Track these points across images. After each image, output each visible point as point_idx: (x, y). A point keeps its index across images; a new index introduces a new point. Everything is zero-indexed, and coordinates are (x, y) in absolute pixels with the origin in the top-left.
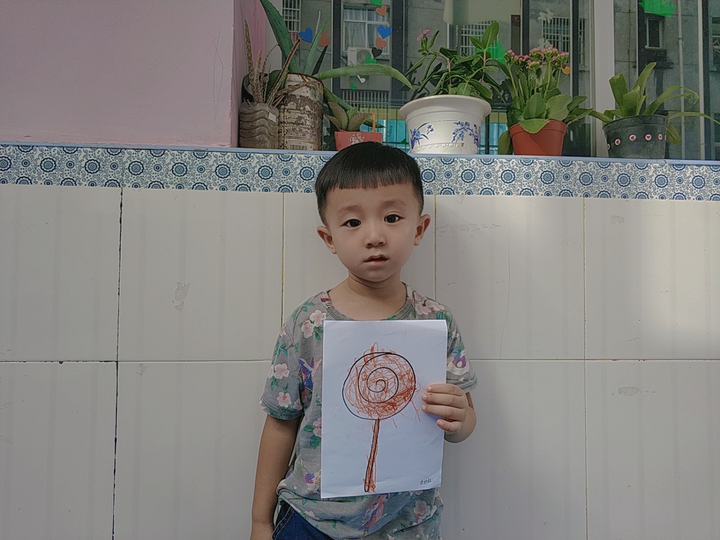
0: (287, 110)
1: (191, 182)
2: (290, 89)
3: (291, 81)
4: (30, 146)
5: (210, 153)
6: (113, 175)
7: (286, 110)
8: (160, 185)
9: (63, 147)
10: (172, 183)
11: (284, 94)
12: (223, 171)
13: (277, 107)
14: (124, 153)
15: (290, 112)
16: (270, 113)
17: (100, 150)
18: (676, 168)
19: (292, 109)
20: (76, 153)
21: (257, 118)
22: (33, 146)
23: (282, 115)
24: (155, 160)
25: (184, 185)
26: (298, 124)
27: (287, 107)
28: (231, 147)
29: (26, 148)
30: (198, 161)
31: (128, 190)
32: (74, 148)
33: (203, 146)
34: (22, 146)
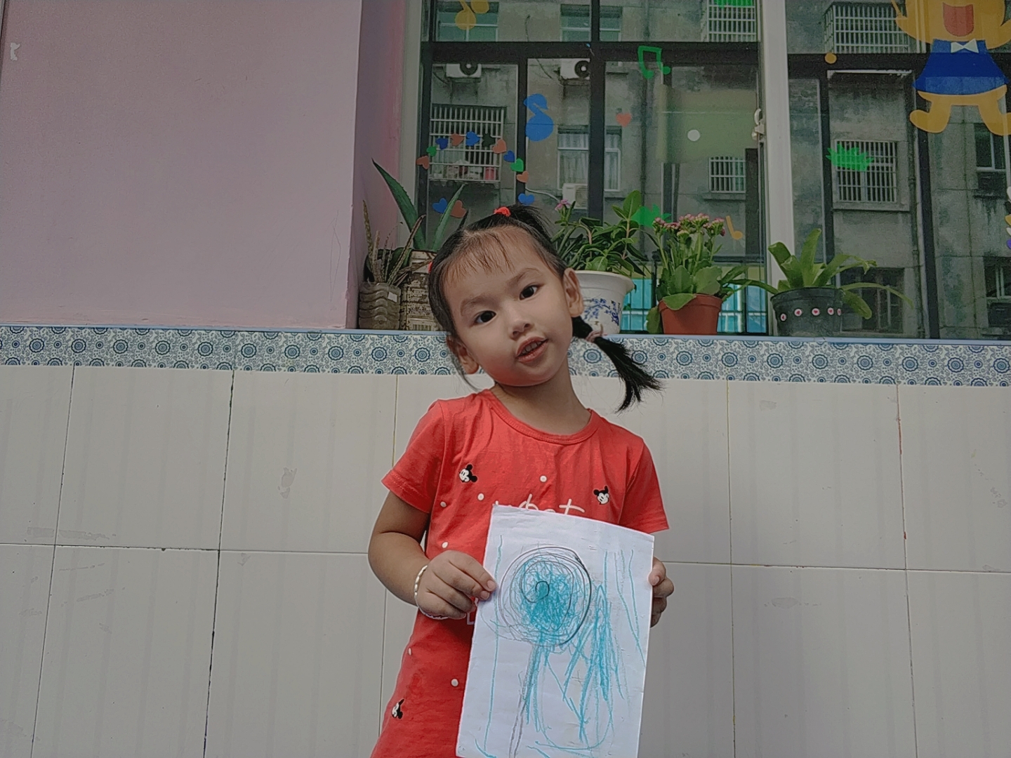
0: (411, 288)
1: (303, 364)
2: (414, 267)
3: (416, 259)
4: (146, 329)
5: (323, 335)
6: (225, 358)
7: (409, 289)
8: (271, 367)
9: (178, 330)
10: (283, 366)
11: (408, 272)
12: (337, 353)
13: (399, 286)
14: (237, 335)
15: (413, 291)
16: (390, 293)
17: (214, 332)
18: (838, 347)
19: (417, 288)
20: (190, 335)
21: (376, 297)
22: (149, 329)
23: (405, 294)
24: (268, 343)
25: (296, 367)
26: (422, 303)
27: (410, 286)
28: (346, 328)
29: (142, 331)
30: (311, 344)
31: (240, 372)
32: (189, 330)
33: (317, 328)
34: (139, 329)
